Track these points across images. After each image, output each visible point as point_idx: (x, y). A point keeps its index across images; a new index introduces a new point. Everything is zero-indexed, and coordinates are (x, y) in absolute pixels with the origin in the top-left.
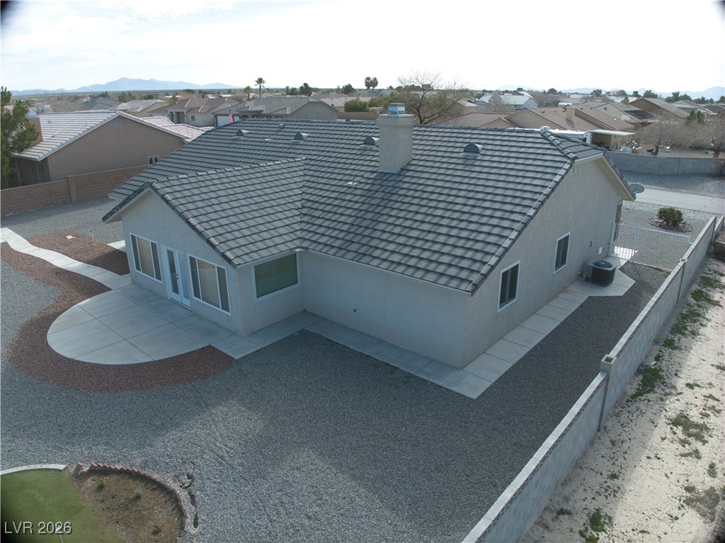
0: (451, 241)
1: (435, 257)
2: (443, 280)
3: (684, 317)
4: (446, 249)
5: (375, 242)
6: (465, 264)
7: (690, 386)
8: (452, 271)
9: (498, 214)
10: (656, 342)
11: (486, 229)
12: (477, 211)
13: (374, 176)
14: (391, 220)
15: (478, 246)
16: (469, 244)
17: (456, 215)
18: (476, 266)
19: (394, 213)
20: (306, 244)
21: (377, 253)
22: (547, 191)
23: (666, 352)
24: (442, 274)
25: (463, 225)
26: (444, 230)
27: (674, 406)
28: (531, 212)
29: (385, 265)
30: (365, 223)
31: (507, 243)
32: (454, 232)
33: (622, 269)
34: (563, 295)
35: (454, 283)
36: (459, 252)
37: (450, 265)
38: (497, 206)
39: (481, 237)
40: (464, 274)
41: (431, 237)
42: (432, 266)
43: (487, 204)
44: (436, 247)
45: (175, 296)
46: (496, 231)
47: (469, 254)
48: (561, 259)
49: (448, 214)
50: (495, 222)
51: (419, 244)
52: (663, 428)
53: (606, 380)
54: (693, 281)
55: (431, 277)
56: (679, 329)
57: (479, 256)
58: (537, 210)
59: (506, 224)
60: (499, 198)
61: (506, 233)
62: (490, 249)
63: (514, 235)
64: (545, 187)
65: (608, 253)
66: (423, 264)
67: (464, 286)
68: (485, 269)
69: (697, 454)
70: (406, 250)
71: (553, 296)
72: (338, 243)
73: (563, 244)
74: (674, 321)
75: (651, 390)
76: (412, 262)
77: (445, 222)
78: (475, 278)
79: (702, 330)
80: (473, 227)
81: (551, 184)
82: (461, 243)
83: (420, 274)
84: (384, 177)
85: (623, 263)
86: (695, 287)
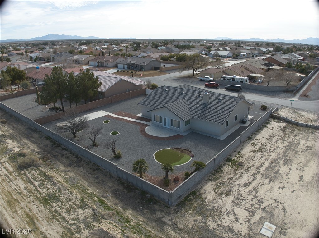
0: (218, 117)
1: (216, 119)
2: (218, 123)
3: (259, 129)
4: (218, 118)
5: (206, 117)
6: (221, 121)
7: (256, 139)
8: (219, 122)
9: (225, 113)
10: (252, 133)
11: (223, 115)
12: (222, 112)
13: (202, 104)
14: (207, 113)
15: (223, 118)
16: (221, 118)
17: (218, 113)
18: (223, 121)
19: (208, 112)
20: (193, 117)
21: (206, 119)
22: (233, 109)
23: (254, 135)
24: (218, 122)
25: (220, 114)
26: (217, 115)
27: (252, 142)
28: (230, 112)
29: (208, 121)
30: (203, 114)
31: (227, 117)
32: (219, 115)
33: (249, 120)
34: (236, 126)
35: (220, 123)
36: (220, 119)
37: (219, 121)
38: (225, 111)
39: (223, 116)
40: (221, 122)
41: (215, 116)
42: (216, 121)
43: (223, 111)
44: (216, 118)
45: (165, 126)
46: (225, 115)
47: (221, 119)
48: (236, 119)
49: (217, 112)
50: (225, 114)
51: (213, 117)
52: (250, 144)
53: (241, 136)
54: (264, 123)
55: (216, 123)
56: (257, 131)
57: (223, 119)
58: (231, 112)
59: (227, 114)
60: (225, 110)
61: (227, 116)
62: (224, 118)
63: (228, 116)
64: (233, 108)
65: (247, 117)
66: (214, 121)
67: (221, 124)
68: (224, 121)
69: (254, 147)
70: (211, 118)
71: (234, 126)
72: (199, 117)
73: (236, 116)
74: (257, 130)
75: (250, 140)
76: (213, 120)
77: (217, 114)
78: (223, 123)
79: (262, 132)
80: (221, 115)
81: (234, 107)
82: (220, 117)
83: (214, 122)
84: (204, 104)
85: (249, 119)
86: (263, 124)
